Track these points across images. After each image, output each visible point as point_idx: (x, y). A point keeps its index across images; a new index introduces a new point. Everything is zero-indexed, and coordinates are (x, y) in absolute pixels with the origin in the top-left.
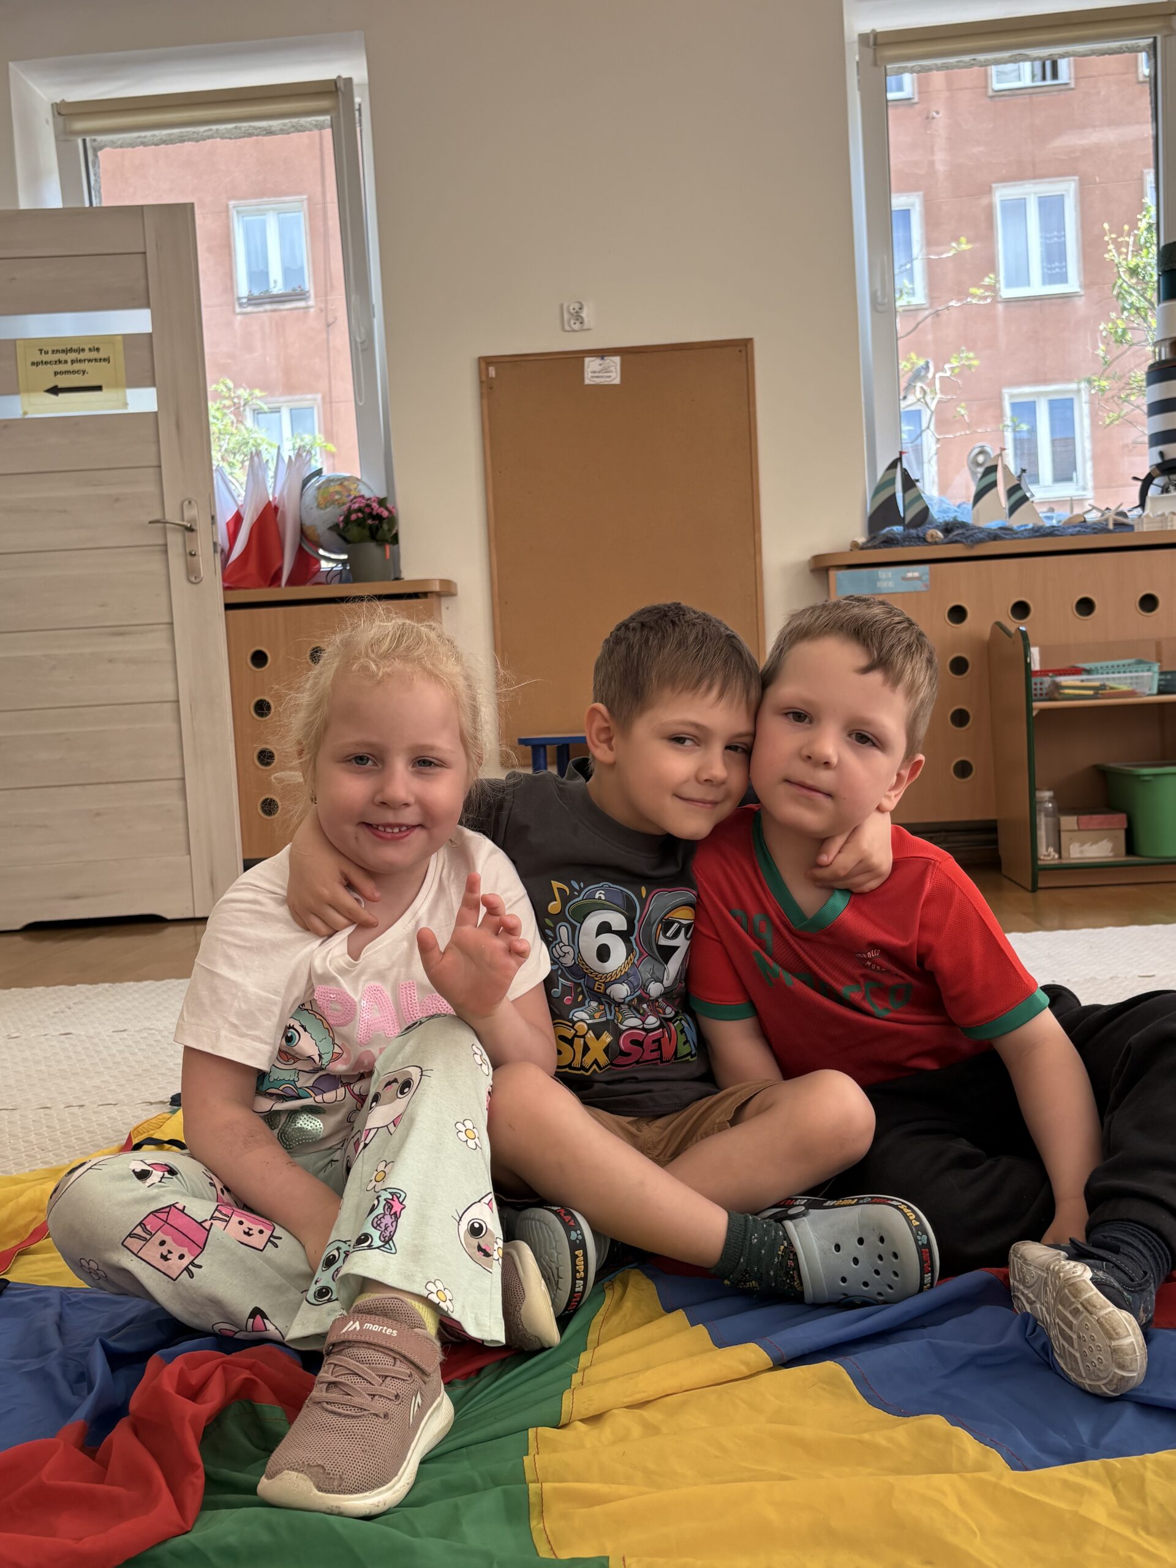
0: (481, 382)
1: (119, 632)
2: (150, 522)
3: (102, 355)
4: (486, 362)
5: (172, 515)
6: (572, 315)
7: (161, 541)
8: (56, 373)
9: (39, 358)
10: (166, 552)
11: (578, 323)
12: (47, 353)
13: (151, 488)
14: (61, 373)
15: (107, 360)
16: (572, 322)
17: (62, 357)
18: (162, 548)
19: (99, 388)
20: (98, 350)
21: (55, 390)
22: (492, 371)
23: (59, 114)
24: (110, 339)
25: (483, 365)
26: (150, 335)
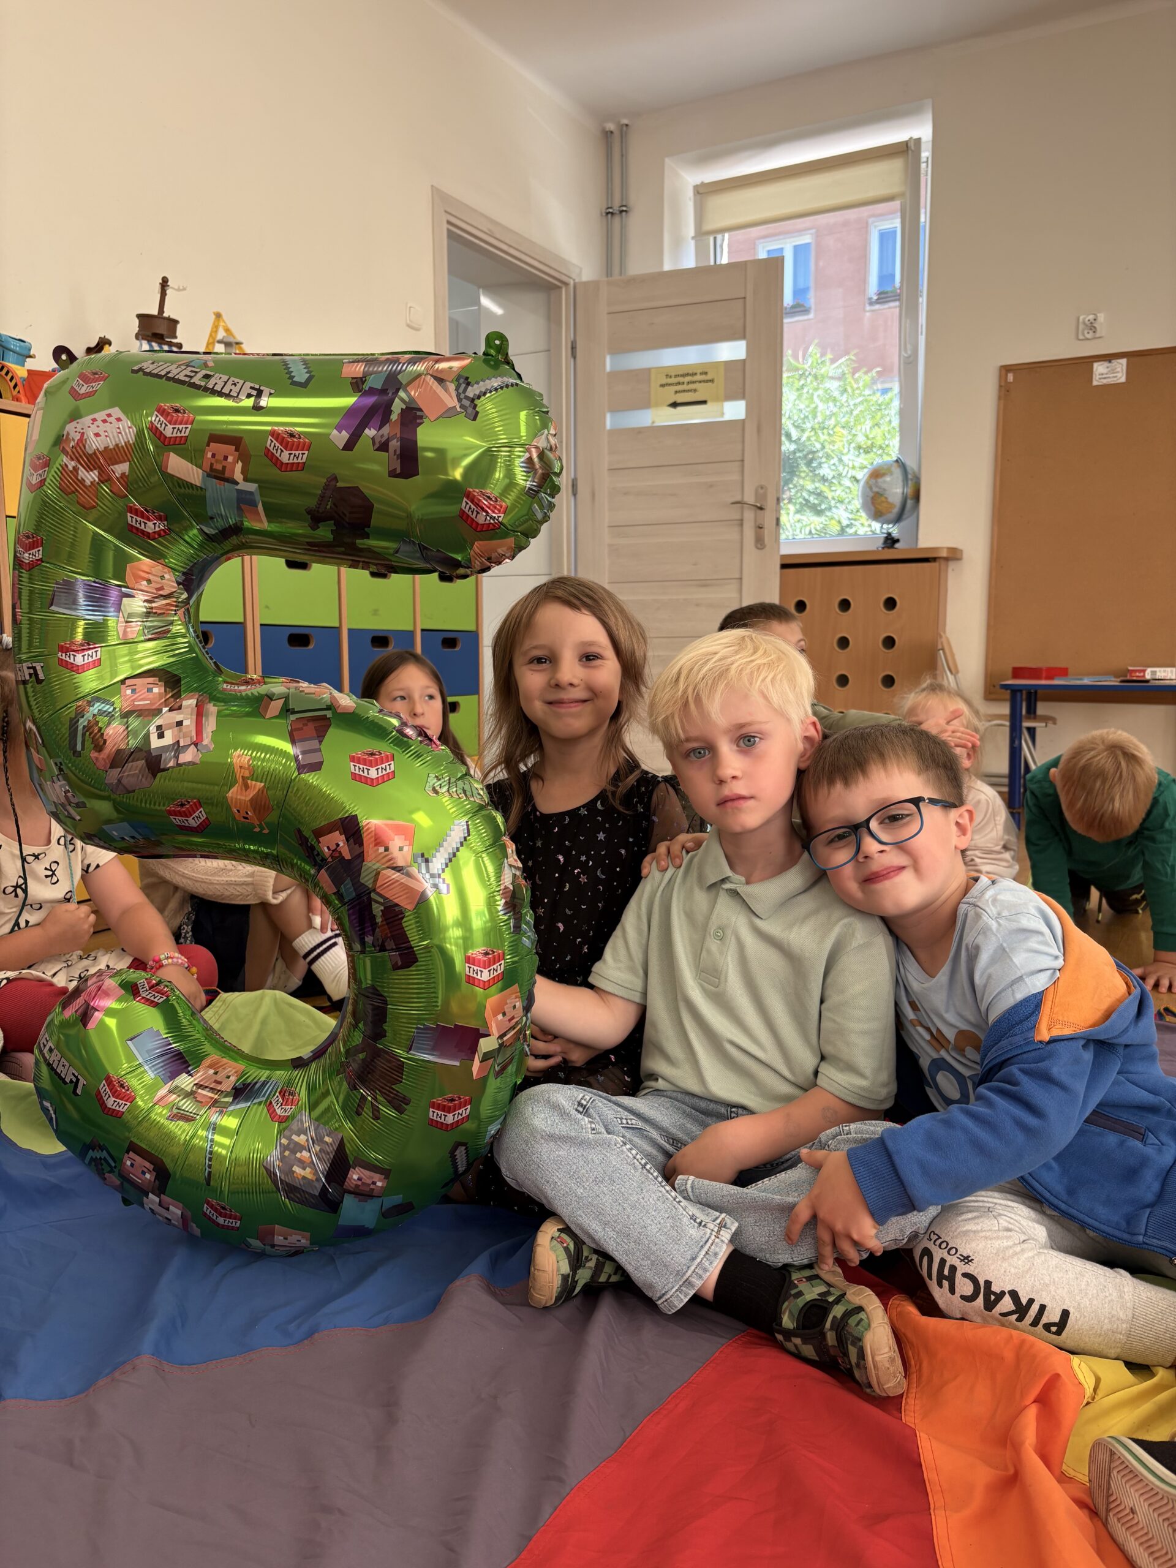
0: (1000, 386)
1: (704, 584)
2: (733, 503)
3: (708, 377)
4: (1006, 369)
5: (750, 498)
6: (1087, 325)
7: (738, 517)
8: (676, 392)
9: (665, 381)
10: (742, 525)
11: (1091, 332)
12: (671, 377)
13: (736, 477)
14: (679, 392)
15: (712, 381)
16: (1086, 332)
17: (681, 379)
18: (739, 522)
19: (704, 402)
20: (706, 373)
21: (674, 405)
22: (1010, 377)
23: (698, 193)
24: (716, 365)
25: (1003, 372)
26: (744, 361)
